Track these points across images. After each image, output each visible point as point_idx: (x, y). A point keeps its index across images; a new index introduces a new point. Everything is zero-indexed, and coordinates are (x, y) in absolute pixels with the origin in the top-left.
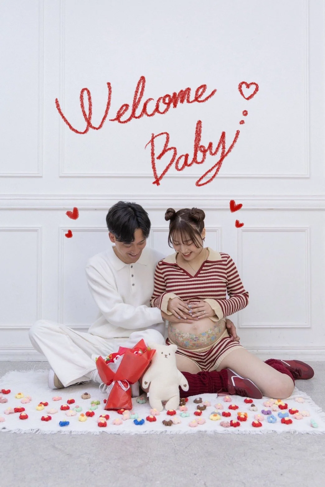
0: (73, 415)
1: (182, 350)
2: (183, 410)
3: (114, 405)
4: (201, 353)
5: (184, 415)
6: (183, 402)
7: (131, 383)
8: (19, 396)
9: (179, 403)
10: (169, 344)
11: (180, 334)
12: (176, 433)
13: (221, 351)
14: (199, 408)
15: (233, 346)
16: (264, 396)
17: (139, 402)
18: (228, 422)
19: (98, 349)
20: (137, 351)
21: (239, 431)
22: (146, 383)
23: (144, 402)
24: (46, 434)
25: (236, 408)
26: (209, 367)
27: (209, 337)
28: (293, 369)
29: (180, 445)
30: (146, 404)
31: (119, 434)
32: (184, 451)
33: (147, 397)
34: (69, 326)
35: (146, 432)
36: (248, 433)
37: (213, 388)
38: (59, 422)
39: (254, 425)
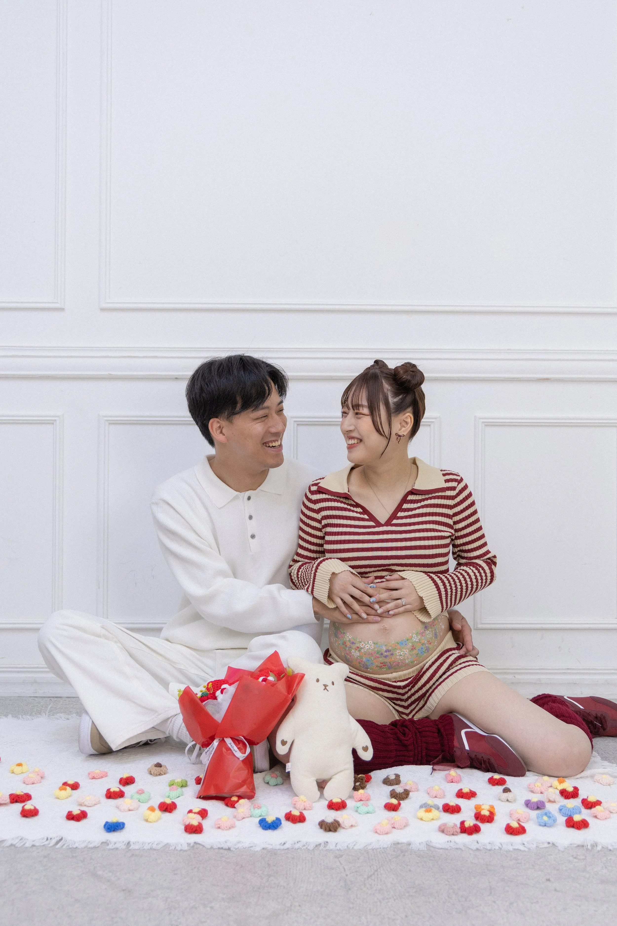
0: (131, 808)
1: (357, 675)
2: (361, 800)
3: (217, 787)
4: (398, 681)
5: (363, 809)
6: (362, 783)
7: (252, 743)
8: (18, 769)
9: (352, 785)
10: (330, 663)
11: (353, 643)
12: (347, 846)
13: (441, 677)
14: (394, 795)
15: (465, 667)
16: (528, 771)
17: (268, 783)
18: (455, 825)
19: (180, 671)
20: (265, 676)
21: (478, 842)
22: (284, 743)
23: (279, 783)
24: (76, 848)
25: (471, 795)
26: (414, 709)
27: (413, 648)
28: (589, 714)
29: (356, 871)
30: (283, 787)
31: (229, 849)
32: (365, 885)
33: (287, 771)
34: (121, 623)
35: (284, 844)
36: (497, 848)
37: (424, 754)
38: (104, 823)
39: (510, 830)
